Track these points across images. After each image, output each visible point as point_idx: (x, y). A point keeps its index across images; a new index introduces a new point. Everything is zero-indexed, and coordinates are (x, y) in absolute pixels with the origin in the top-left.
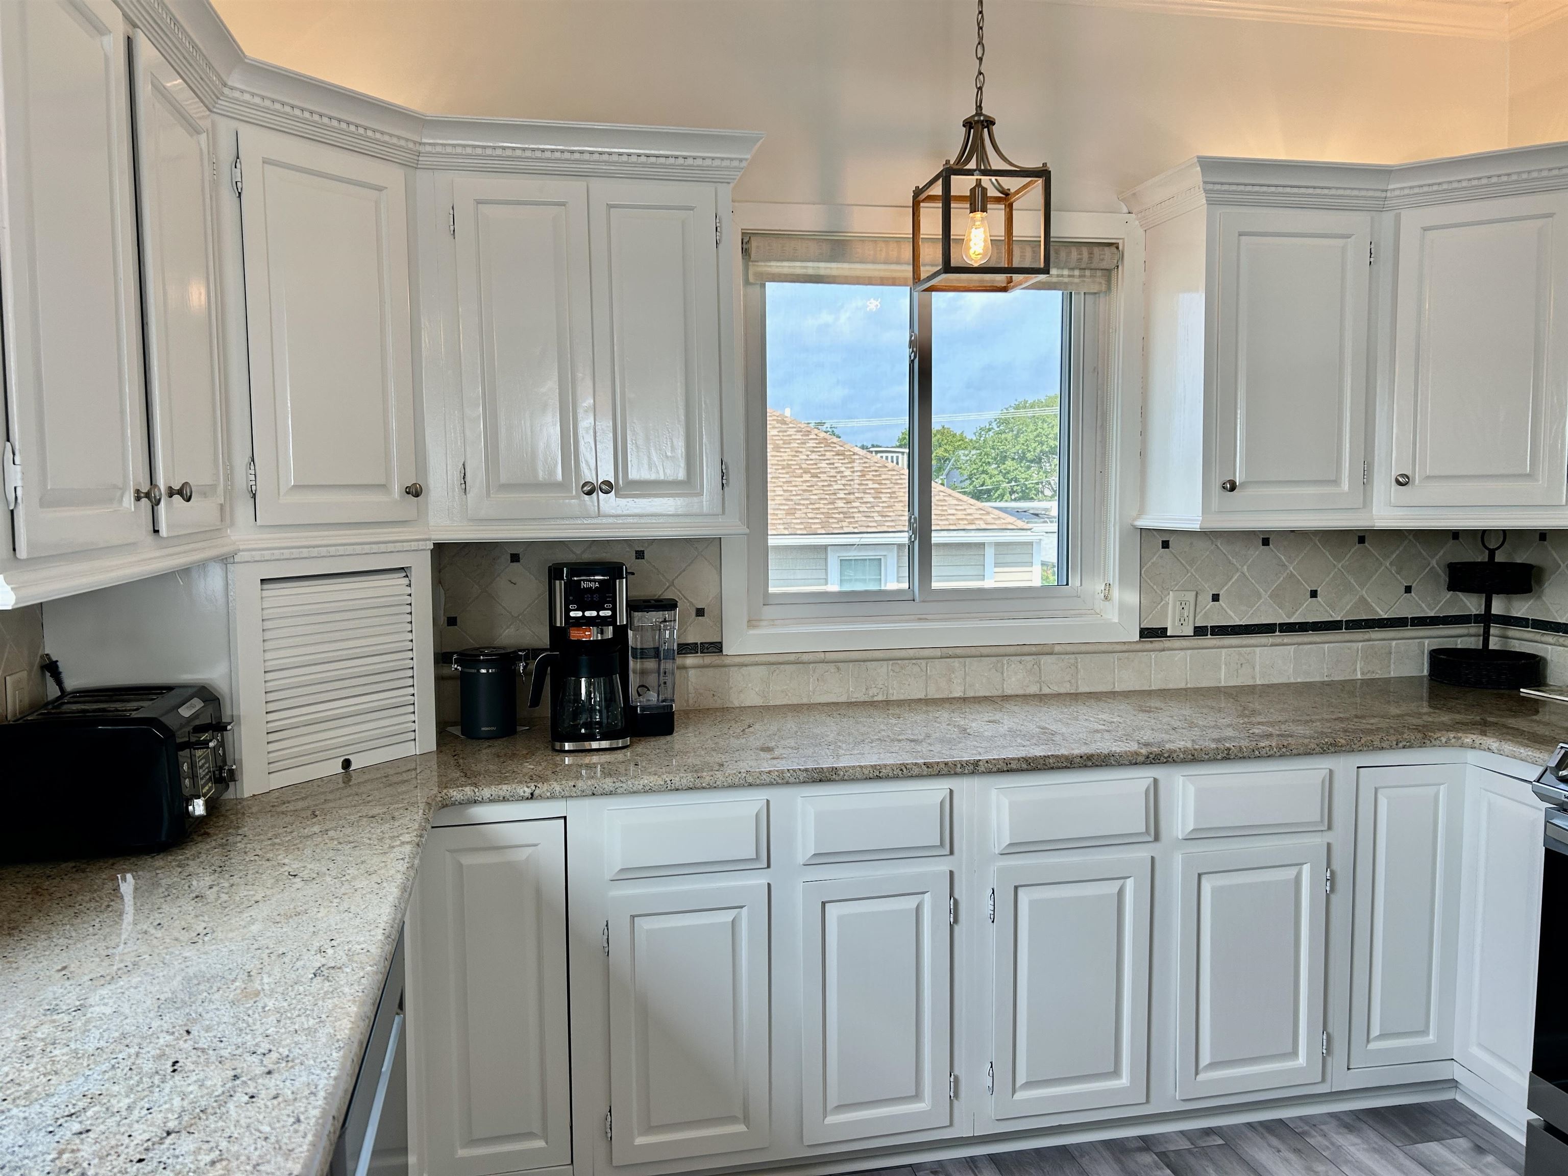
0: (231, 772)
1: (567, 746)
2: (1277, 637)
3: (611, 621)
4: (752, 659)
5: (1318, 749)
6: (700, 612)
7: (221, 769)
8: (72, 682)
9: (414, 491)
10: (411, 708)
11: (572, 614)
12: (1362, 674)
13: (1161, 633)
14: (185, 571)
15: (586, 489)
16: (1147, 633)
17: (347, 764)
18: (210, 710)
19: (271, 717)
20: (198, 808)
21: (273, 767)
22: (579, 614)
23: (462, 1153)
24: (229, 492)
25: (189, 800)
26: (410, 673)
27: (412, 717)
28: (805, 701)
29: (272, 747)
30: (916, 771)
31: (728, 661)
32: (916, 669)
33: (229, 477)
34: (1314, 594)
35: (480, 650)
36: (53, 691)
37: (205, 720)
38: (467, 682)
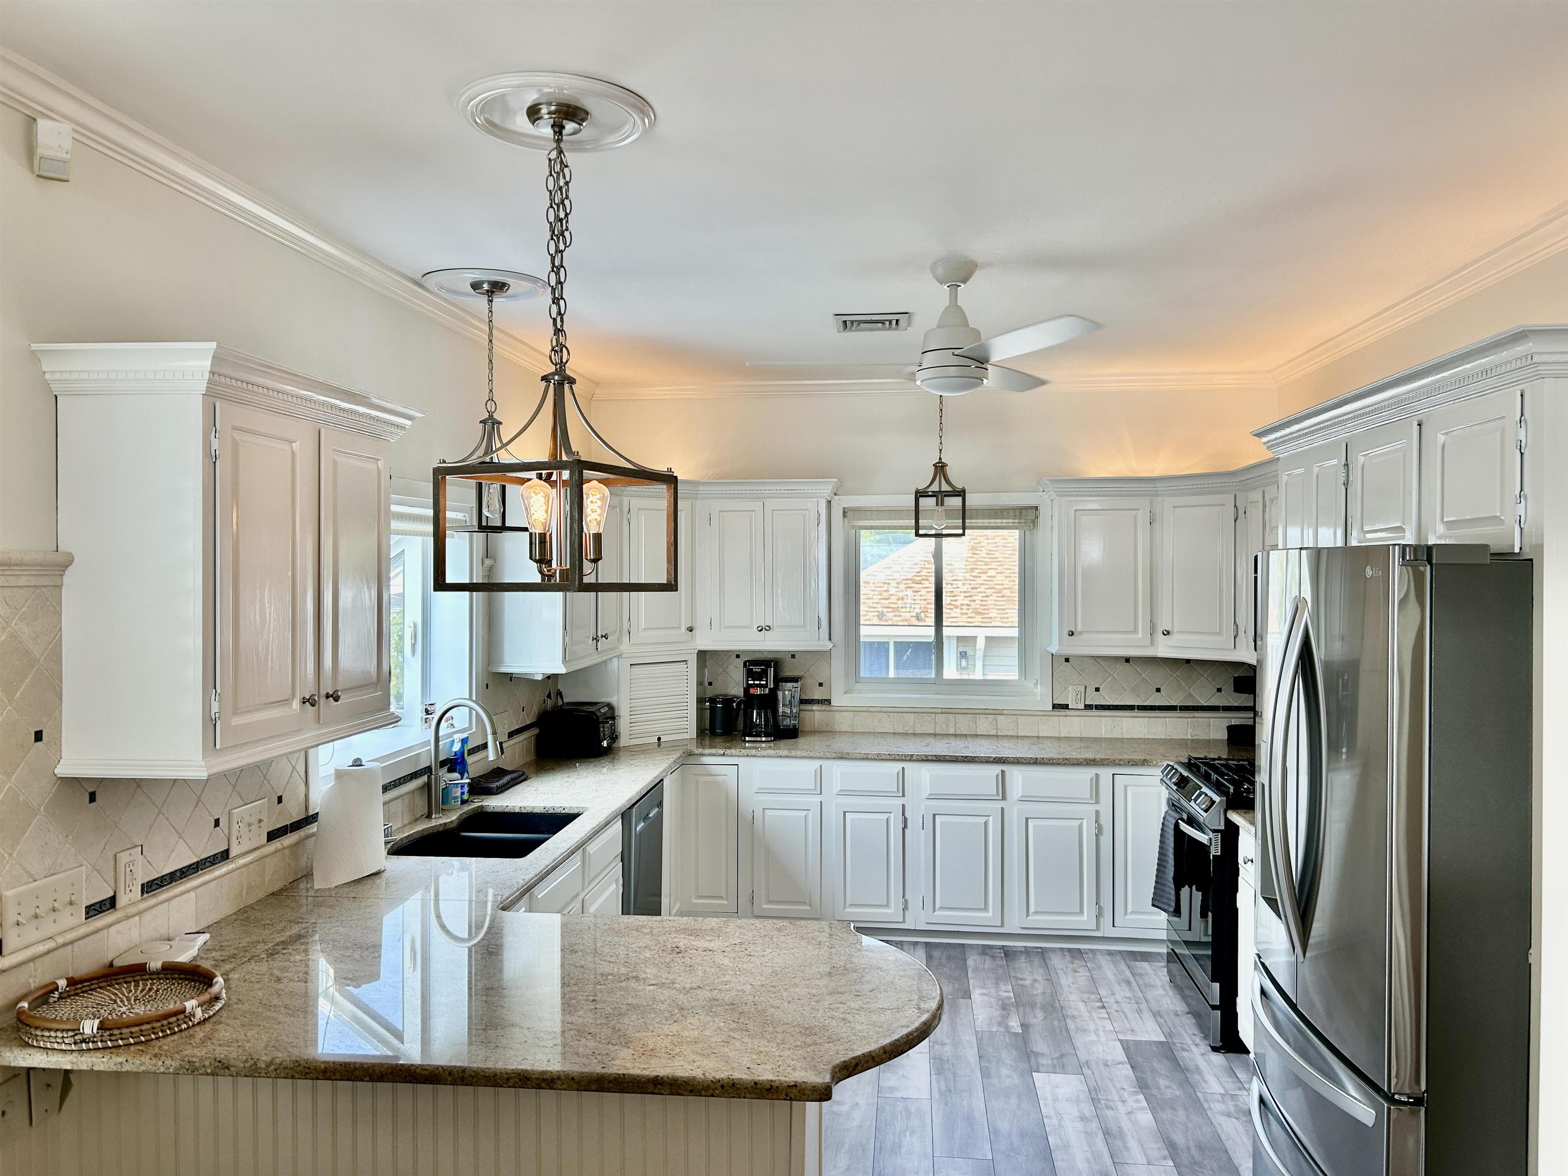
0: (616, 736)
1: (747, 739)
2: (1136, 713)
3: (766, 686)
4: (845, 708)
5: (1084, 762)
6: (821, 685)
7: (613, 734)
8: (566, 700)
9: (691, 630)
10: (686, 719)
11: (750, 682)
12: (1192, 736)
13: (1066, 707)
14: (605, 662)
15: (759, 629)
16: (1056, 707)
17: (659, 739)
18: (610, 711)
19: (631, 717)
20: (605, 744)
21: (631, 737)
22: (752, 682)
23: (695, 901)
24: (621, 632)
25: (602, 741)
26: (686, 704)
27: (687, 723)
28: (872, 731)
29: (632, 729)
30: (884, 757)
31: (833, 709)
32: (929, 718)
33: (621, 626)
34: (1158, 690)
35: (717, 696)
36: (560, 703)
37: (608, 715)
38: (713, 709)
